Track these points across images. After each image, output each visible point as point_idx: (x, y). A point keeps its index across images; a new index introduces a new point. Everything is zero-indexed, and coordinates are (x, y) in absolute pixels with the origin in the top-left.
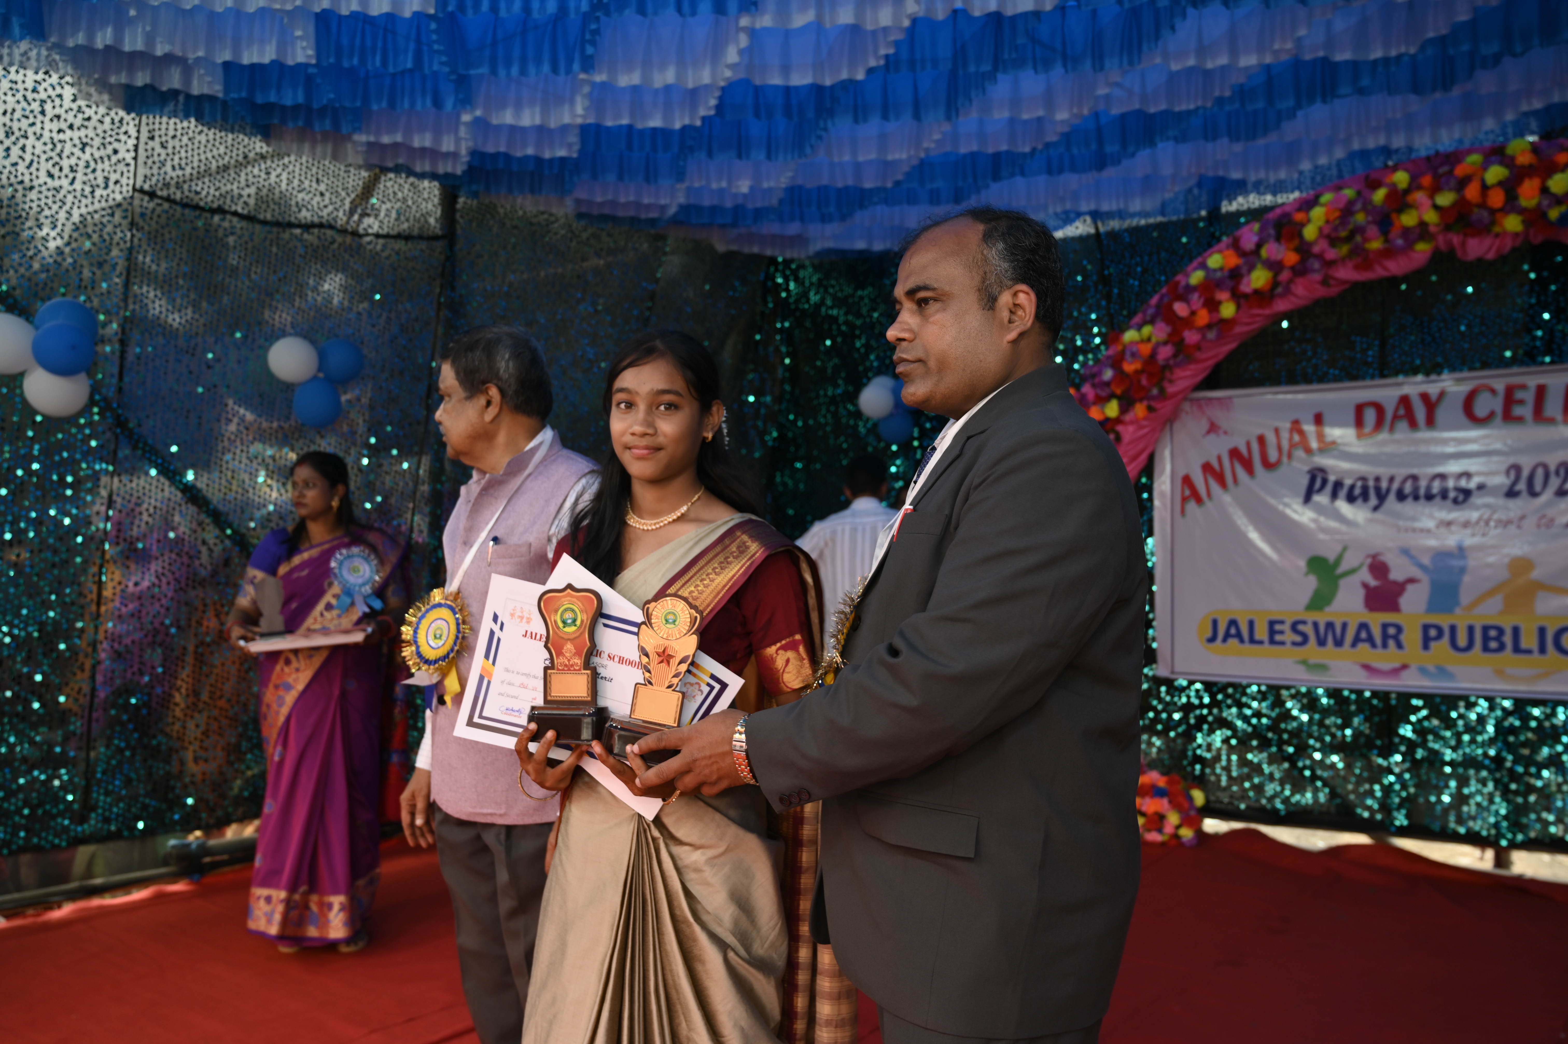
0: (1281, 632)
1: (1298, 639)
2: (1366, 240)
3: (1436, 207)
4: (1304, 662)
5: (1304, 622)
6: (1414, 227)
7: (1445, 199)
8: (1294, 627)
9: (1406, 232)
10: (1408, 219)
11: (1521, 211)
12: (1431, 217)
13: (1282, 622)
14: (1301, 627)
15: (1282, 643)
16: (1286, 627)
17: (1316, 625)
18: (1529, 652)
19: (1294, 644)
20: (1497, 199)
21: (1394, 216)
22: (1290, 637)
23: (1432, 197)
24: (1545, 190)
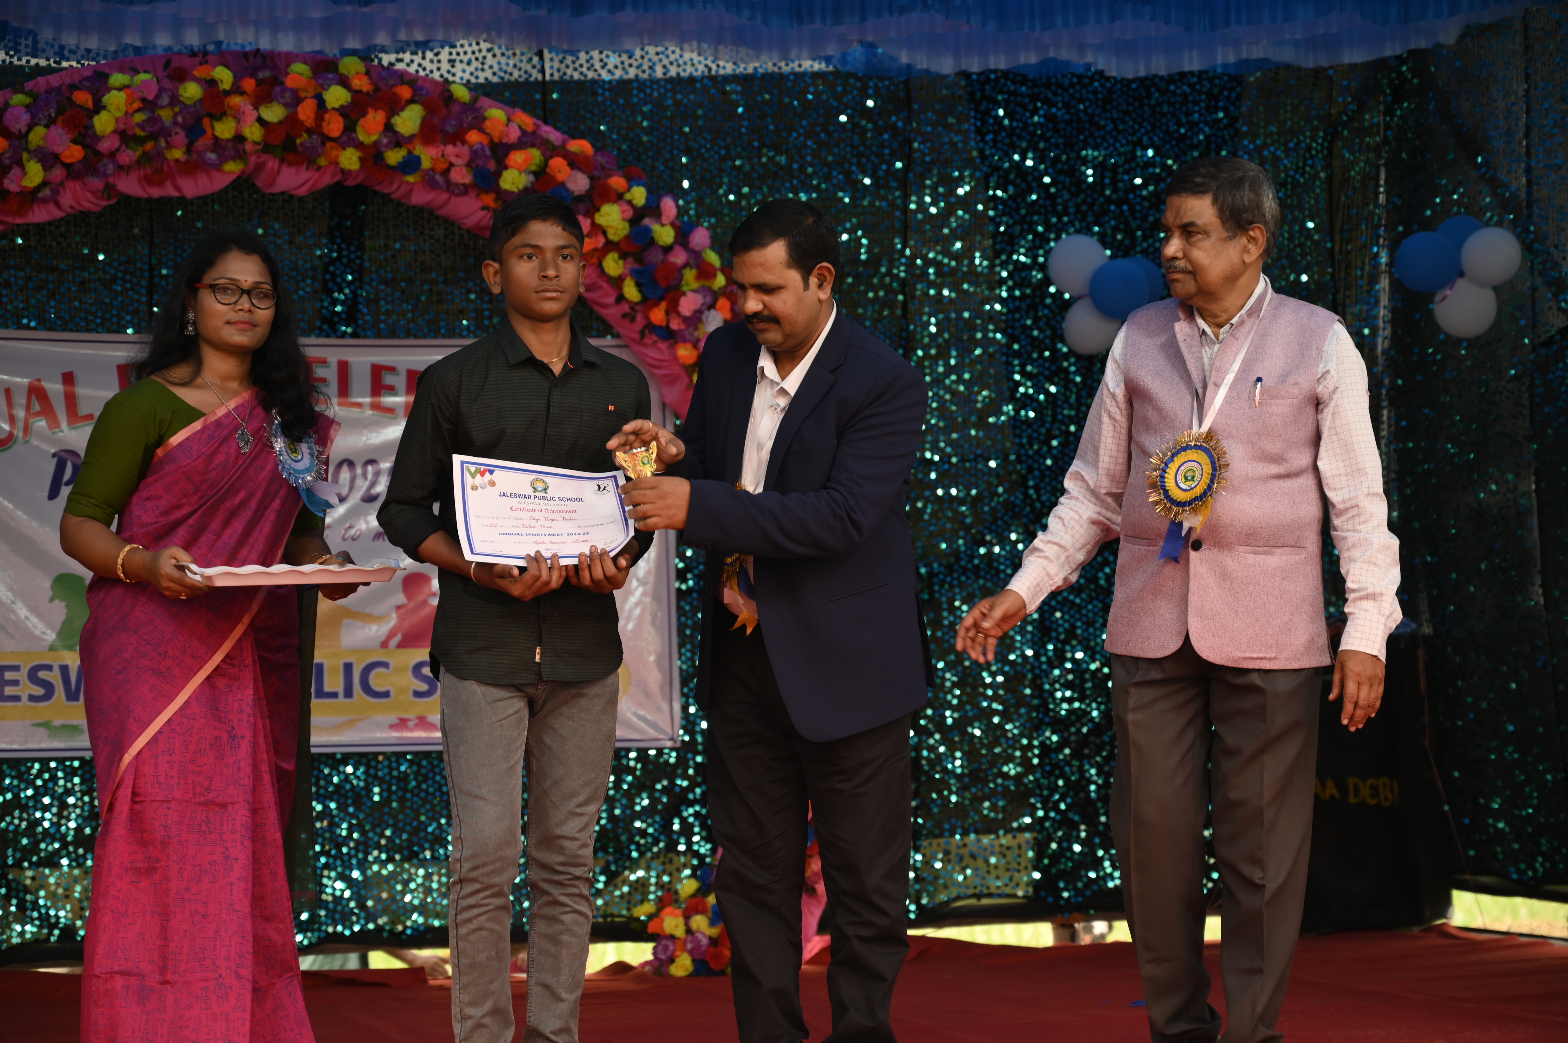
0: (15, 683)
1: (39, 691)
2: (169, 146)
3: (260, 121)
4: (46, 725)
5: (49, 668)
6: (228, 140)
7: (273, 113)
8: (33, 676)
9: (217, 144)
10: (224, 130)
11: (359, 146)
12: (253, 133)
13: (16, 668)
14: (42, 674)
15: (17, 698)
16: (22, 676)
17: (64, 669)
18: (334, 695)
19: (32, 698)
20: (334, 126)
21: (206, 122)
22: (28, 689)
23: (256, 107)
24: (389, 128)
